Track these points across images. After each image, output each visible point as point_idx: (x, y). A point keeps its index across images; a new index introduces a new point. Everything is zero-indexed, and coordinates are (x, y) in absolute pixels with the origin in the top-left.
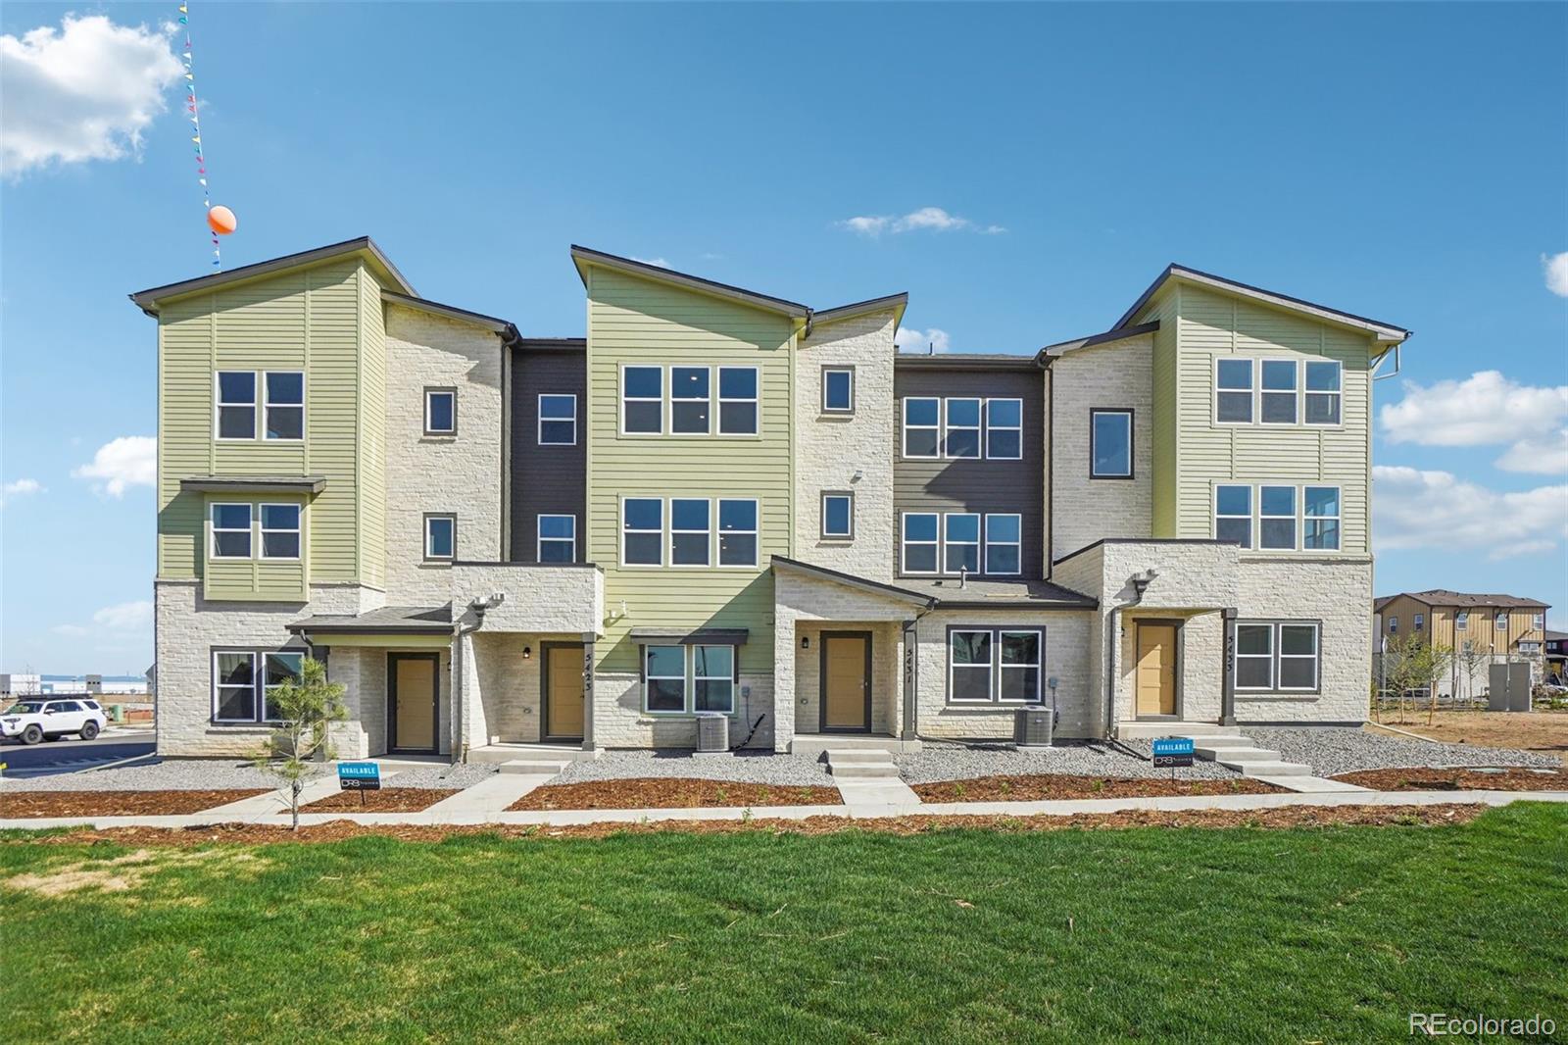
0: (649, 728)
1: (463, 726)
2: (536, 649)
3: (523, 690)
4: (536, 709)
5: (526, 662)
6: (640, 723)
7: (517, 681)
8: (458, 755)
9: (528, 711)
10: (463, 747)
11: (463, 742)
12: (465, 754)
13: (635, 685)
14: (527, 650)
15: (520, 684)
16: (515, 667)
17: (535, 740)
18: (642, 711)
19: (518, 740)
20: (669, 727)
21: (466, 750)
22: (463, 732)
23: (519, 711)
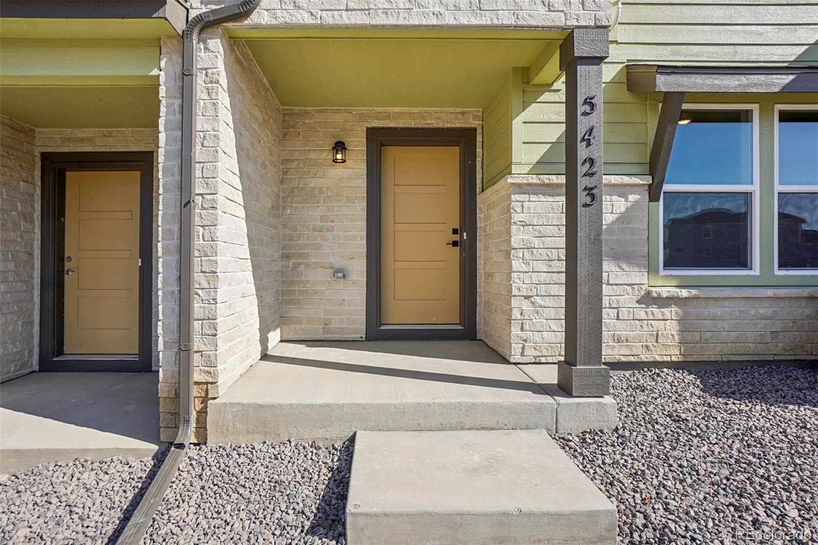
0: (671, 312)
1: (197, 325)
2: (358, 145)
3: (331, 229)
4: (359, 269)
5: (337, 172)
6: (648, 299)
7: (318, 213)
8: (178, 419)
9: (341, 273)
10: (195, 391)
11: (197, 377)
12: (203, 412)
13: (636, 203)
14: (340, 146)
15: (323, 218)
16: (313, 183)
17: (356, 336)
18: (652, 270)
19: (322, 337)
20: (717, 310)
21: (205, 400)
22: (197, 343)
23: (323, 275)
